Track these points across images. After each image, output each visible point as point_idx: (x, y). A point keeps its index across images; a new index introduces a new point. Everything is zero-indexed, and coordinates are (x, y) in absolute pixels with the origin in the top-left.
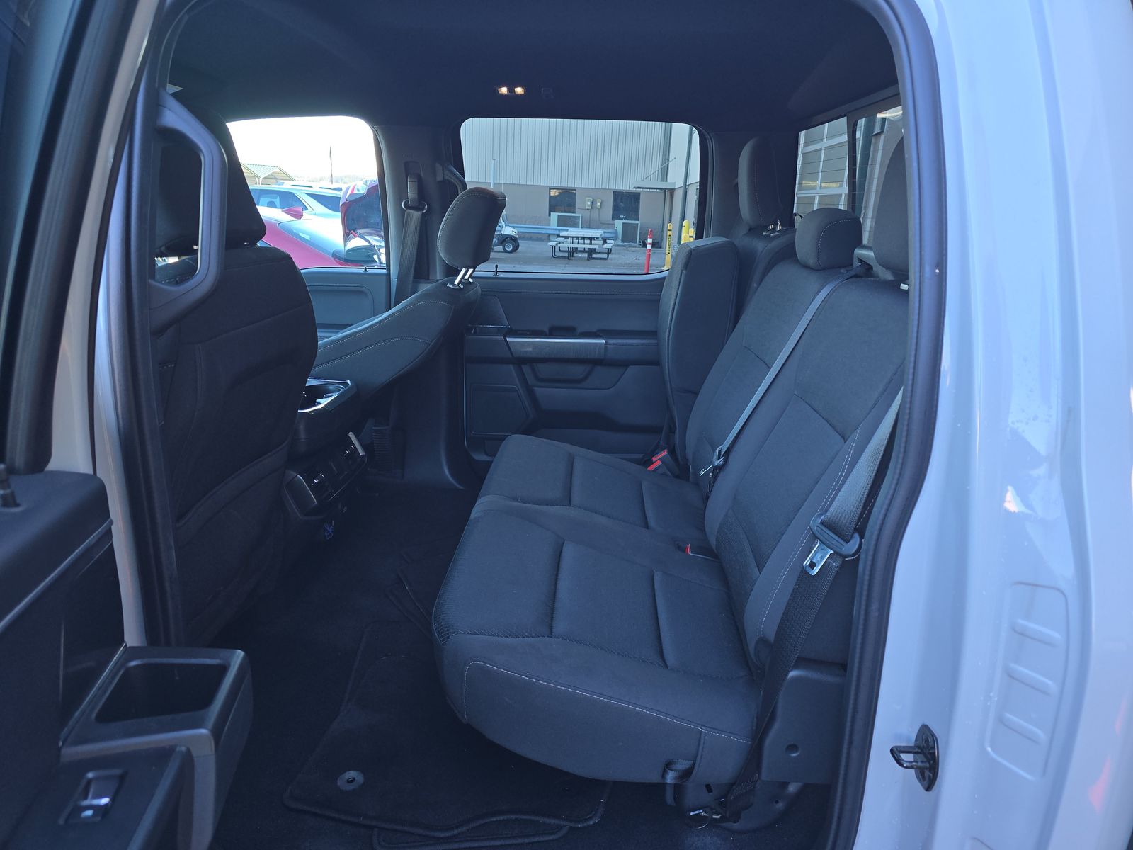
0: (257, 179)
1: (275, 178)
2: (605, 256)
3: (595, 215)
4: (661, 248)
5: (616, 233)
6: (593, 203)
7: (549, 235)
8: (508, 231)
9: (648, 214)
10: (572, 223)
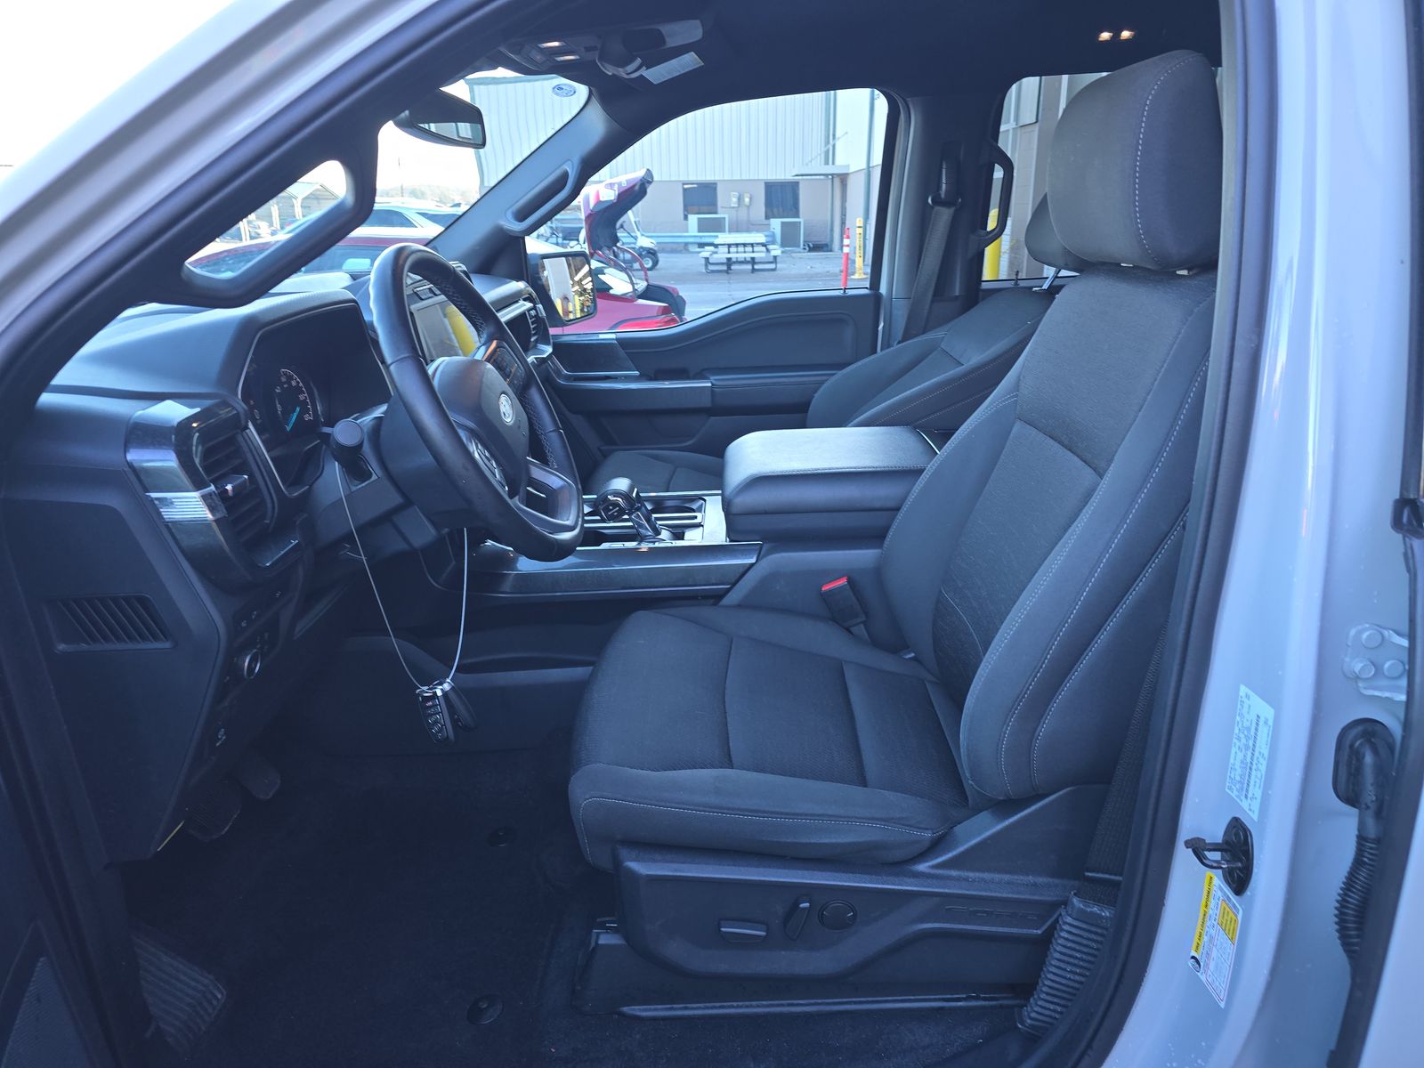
0: (294, 200)
1: (317, 199)
2: (773, 266)
3: (743, 214)
4: (831, 251)
5: (773, 235)
6: (740, 199)
7: (686, 244)
8: (645, 242)
9: (811, 209)
10: (717, 226)
